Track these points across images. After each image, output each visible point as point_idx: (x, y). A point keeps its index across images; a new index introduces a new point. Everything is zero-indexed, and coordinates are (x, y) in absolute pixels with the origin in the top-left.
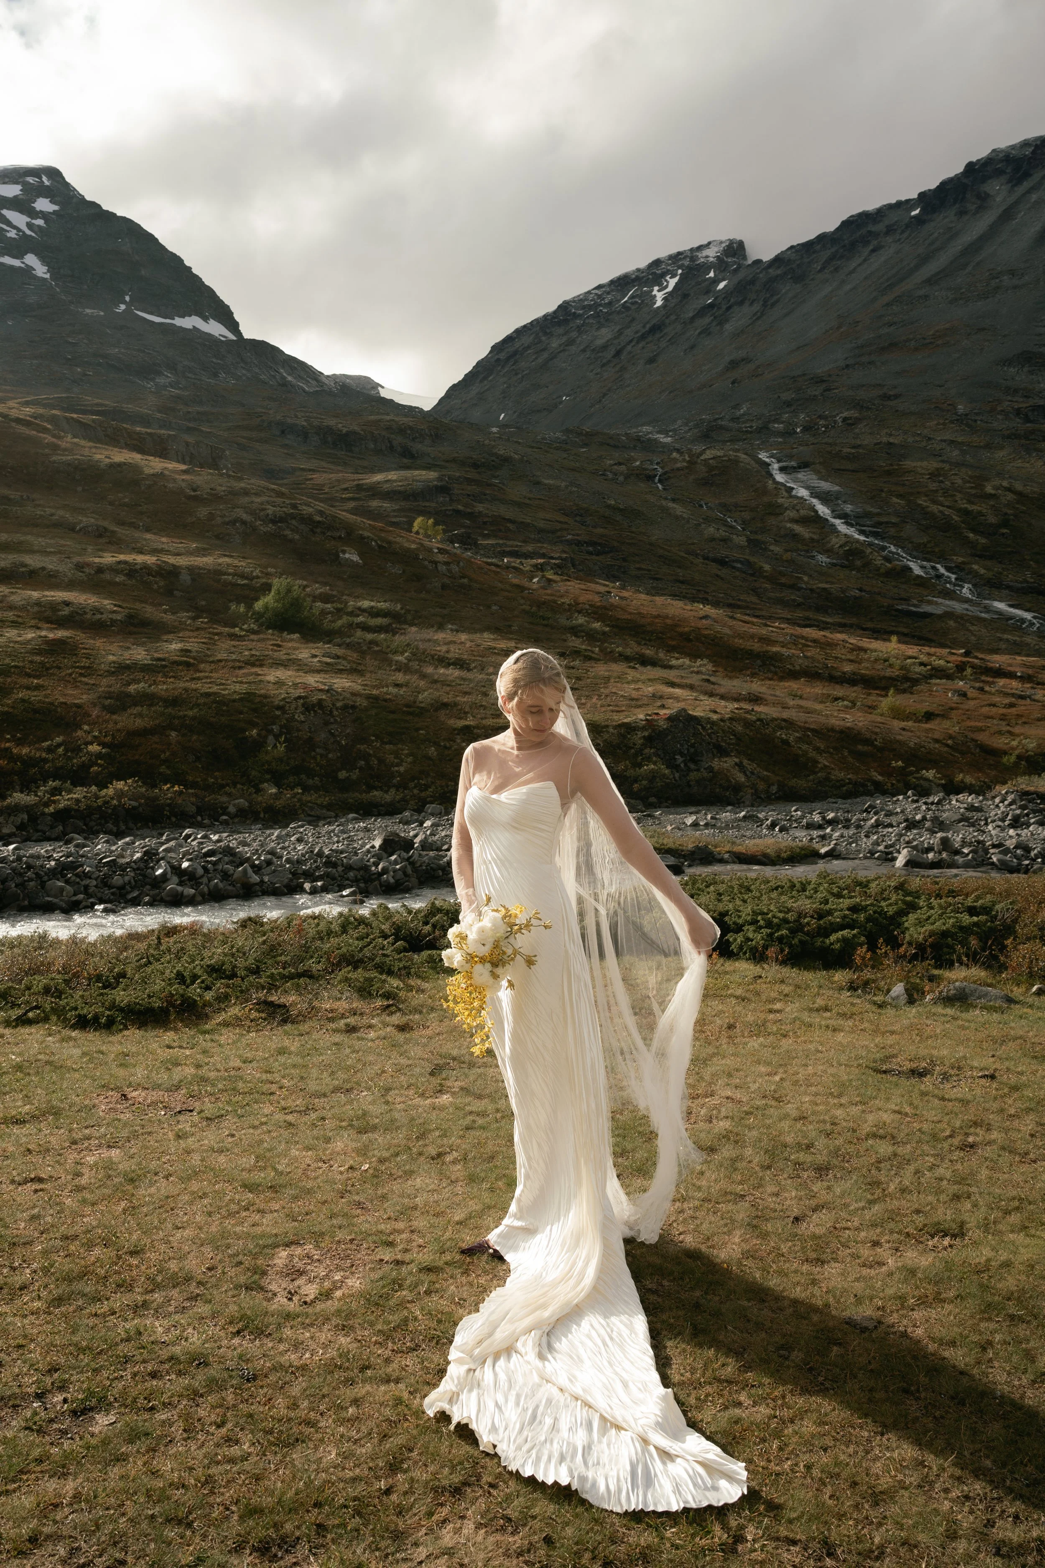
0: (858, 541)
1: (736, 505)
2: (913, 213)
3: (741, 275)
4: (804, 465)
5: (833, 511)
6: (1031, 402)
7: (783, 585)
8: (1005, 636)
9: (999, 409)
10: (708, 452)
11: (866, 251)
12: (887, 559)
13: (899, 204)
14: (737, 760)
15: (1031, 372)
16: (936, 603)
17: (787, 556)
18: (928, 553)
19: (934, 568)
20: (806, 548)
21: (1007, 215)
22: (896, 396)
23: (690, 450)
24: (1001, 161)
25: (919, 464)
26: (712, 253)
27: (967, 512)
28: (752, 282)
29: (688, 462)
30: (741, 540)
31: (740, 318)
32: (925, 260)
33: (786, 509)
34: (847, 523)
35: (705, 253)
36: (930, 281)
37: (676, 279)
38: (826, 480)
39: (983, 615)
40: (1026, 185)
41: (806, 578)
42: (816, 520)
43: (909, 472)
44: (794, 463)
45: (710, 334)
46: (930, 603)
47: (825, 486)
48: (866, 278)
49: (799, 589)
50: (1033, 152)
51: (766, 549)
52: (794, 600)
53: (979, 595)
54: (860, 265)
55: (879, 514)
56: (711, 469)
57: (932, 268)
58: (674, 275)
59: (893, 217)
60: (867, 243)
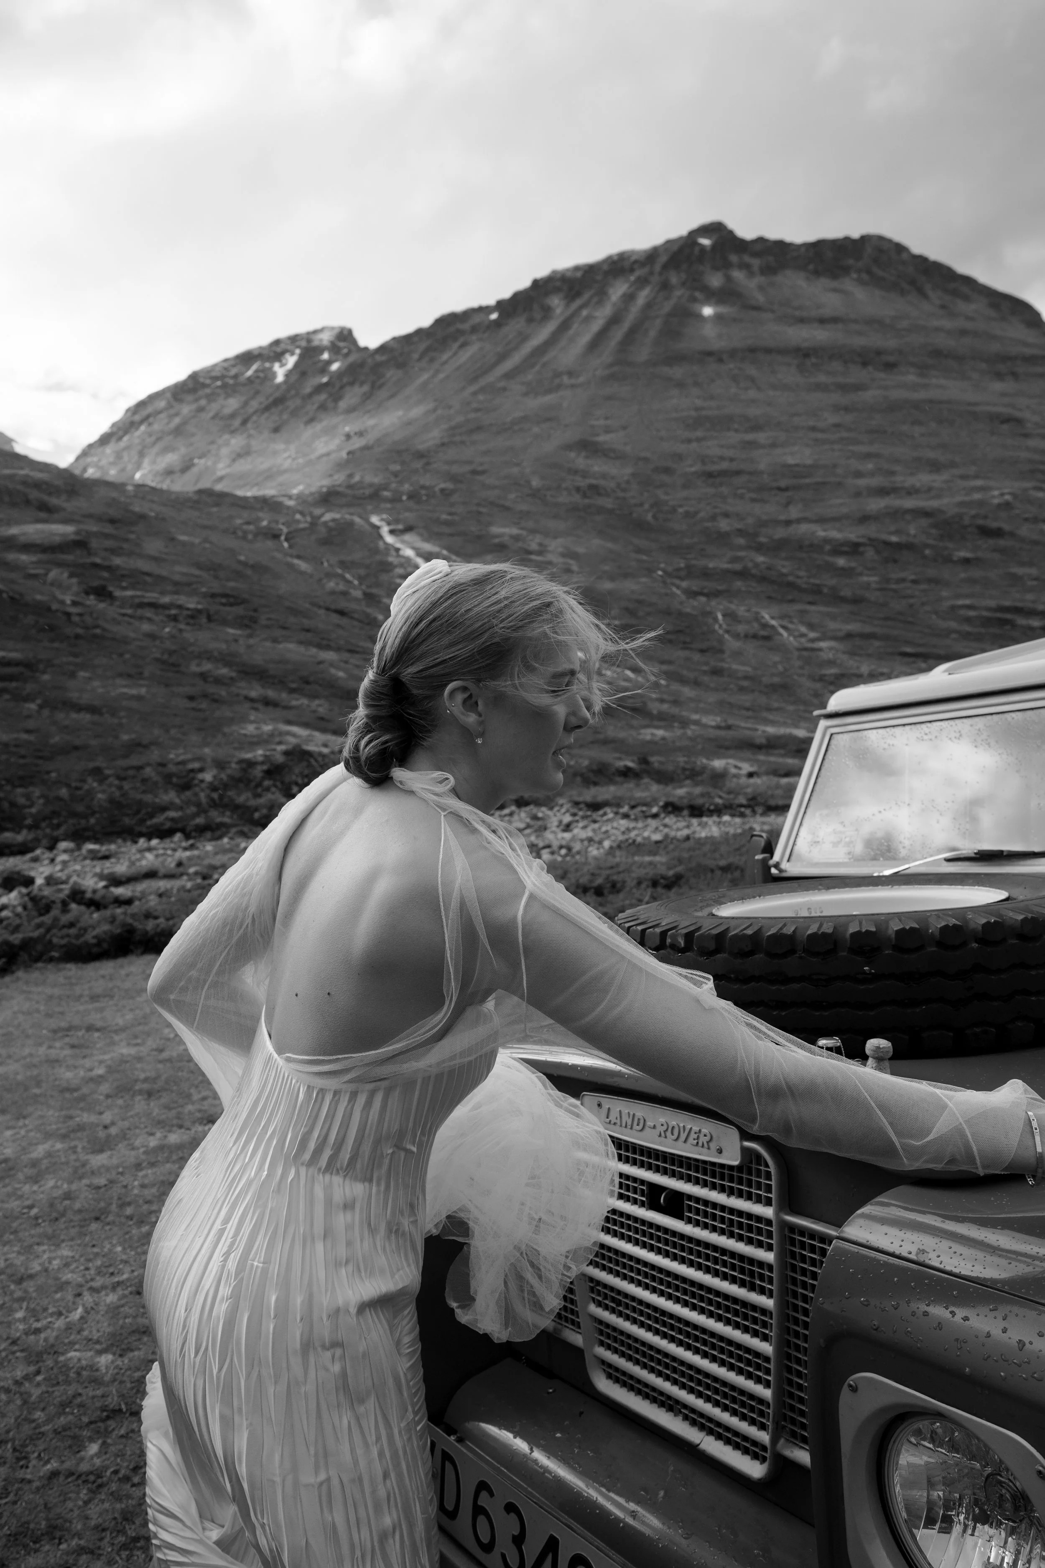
1: (353, 563)
2: (493, 317)
3: (353, 358)
4: (409, 529)
6: (588, 482)
9: (564, 486)
10: (327, 515)
11: (455, 346)
13: (481, 309)
15: (587, 457)
21: (565, 326)
22: (483, 472)
23: (311, 513)
24: (559, 281)
26: (325, 338)
28: (362, 365)
29: (310, 523)
30: (357, 594)
31: (352, 396)
32: (502, 357)
33: (396, 567)
35: (320, 336)
36: (508, 376)
37: (295, 358)
38: (428, 544)
40: (578, 302)
44: (400, 527)
45: (327, 409)
47: (428, 548)
48: (456, 369)
50: (583, 276)
54: (450, 357)
56: (330, 530)
57: (508, 365)
58: (292, 354)
59: (477, 319)
60: (455, 339)
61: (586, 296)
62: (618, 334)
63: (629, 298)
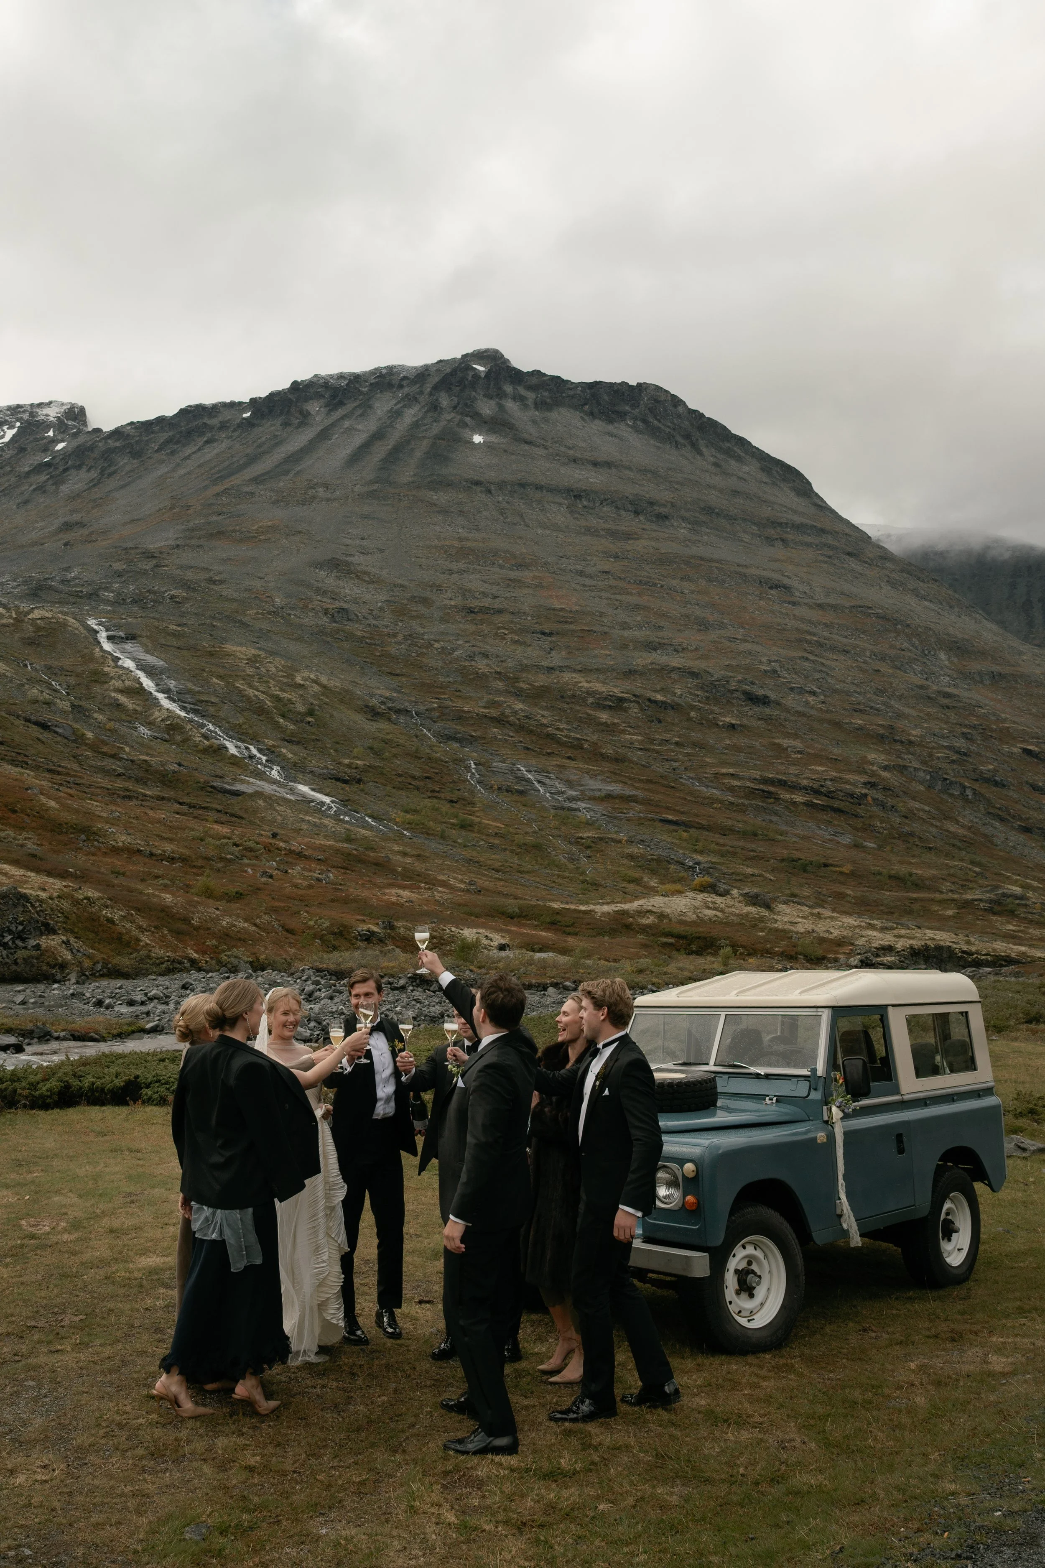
0: (179, 717)
1: (62, 669)
2: (245, 415)
3: (81, 440)
4: (131, 637)
5: (157, 685)
6: (337, 604)
7: (105, 754)
8: (307, 818)
9: (310, 606)
10: (36, 611)
11: (201, 441)
12: (205, 737)
13: (232, 404)
14: (64, 938)
15: (338, 578)
16: (248, 783)
17: (111, 725)
18: (243, 734)
19: (247, 748)
20: (129, 719)
21: (324, 434)
22: (221, 582)
23: (17, 607)
24: (322, 386)
25: (238, 648)
26: (52, 413)
27: (278, 699)
28: (92, 448)
29: (15, 619)
30: (65, 705)
31: (77, 481)
32: (252, 460)
33: (112, 678)
34: (169, 698)
35: (46, 411)
36: (256, 480)
37: (14, 431)
38: (153, 655)
39: (289, 796)
40: (340, 412)
41: (127, 749)
42: (139, 691)
43: (229, 655)
44: (121, 634)
45: (45, 492)
46: (242, 782)
47: (151, 659)
48: (199, 466)
49: (121, 759)
50: (347, 385)
51: (89, 716)
52: (114, 770)
53: (286, 778)
54: (194, 453)
55: (199, 692)
56: (38, 629)
57: (258, 468)
58: (11, 427)
59: (227, 415)
60: (202, 434)
61: (350, 406)
62: (381, 450)
63: (396, 414)
